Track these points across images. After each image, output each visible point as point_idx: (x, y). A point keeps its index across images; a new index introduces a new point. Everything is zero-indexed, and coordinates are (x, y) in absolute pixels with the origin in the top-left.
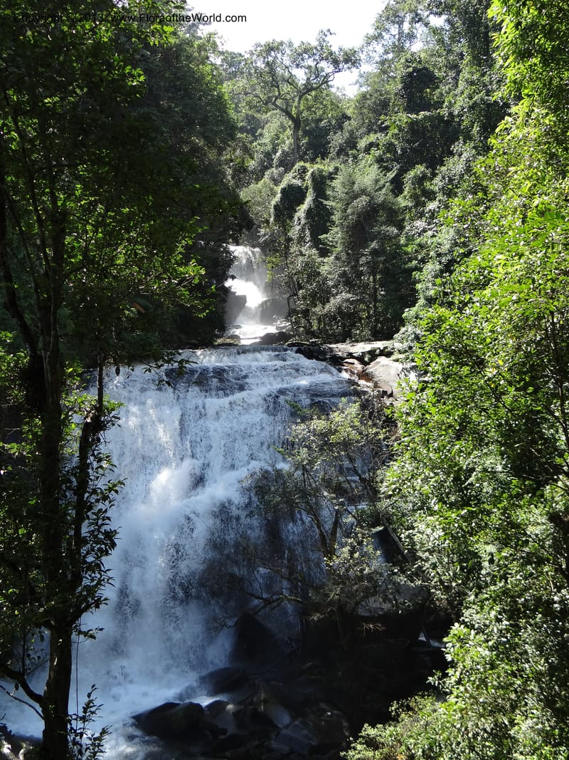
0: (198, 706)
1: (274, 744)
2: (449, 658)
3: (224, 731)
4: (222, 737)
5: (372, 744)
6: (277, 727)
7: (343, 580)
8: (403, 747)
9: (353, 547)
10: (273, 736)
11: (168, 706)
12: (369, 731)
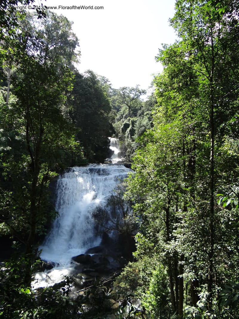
0: (90, 255)
1: (108, 266)
2: (136, 241)
3: (96, 262)
4: (95, 264)
5: (130, 267)
6: (109, 262)
7: (127, 225)
8: (138, 268)
9: (130, 216)
10: (108, 264)
11: (82, 255)
12: (130, 263)
